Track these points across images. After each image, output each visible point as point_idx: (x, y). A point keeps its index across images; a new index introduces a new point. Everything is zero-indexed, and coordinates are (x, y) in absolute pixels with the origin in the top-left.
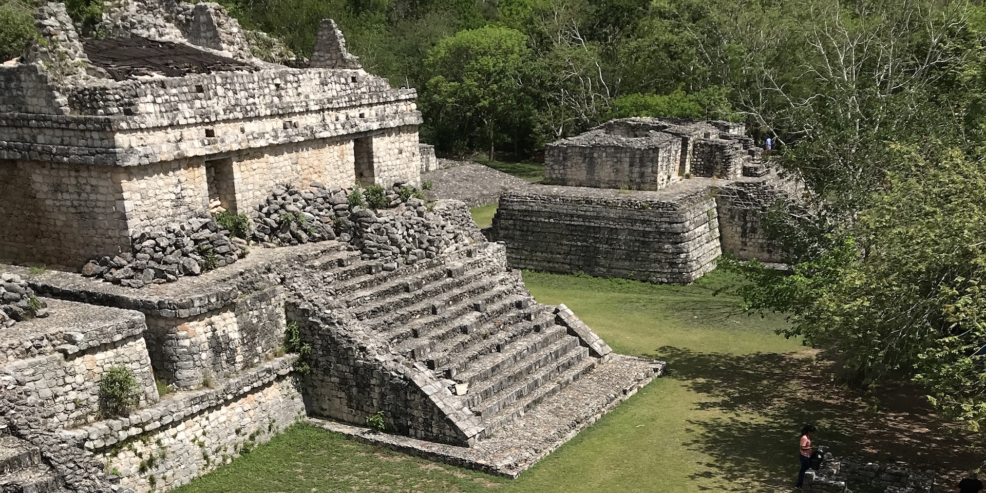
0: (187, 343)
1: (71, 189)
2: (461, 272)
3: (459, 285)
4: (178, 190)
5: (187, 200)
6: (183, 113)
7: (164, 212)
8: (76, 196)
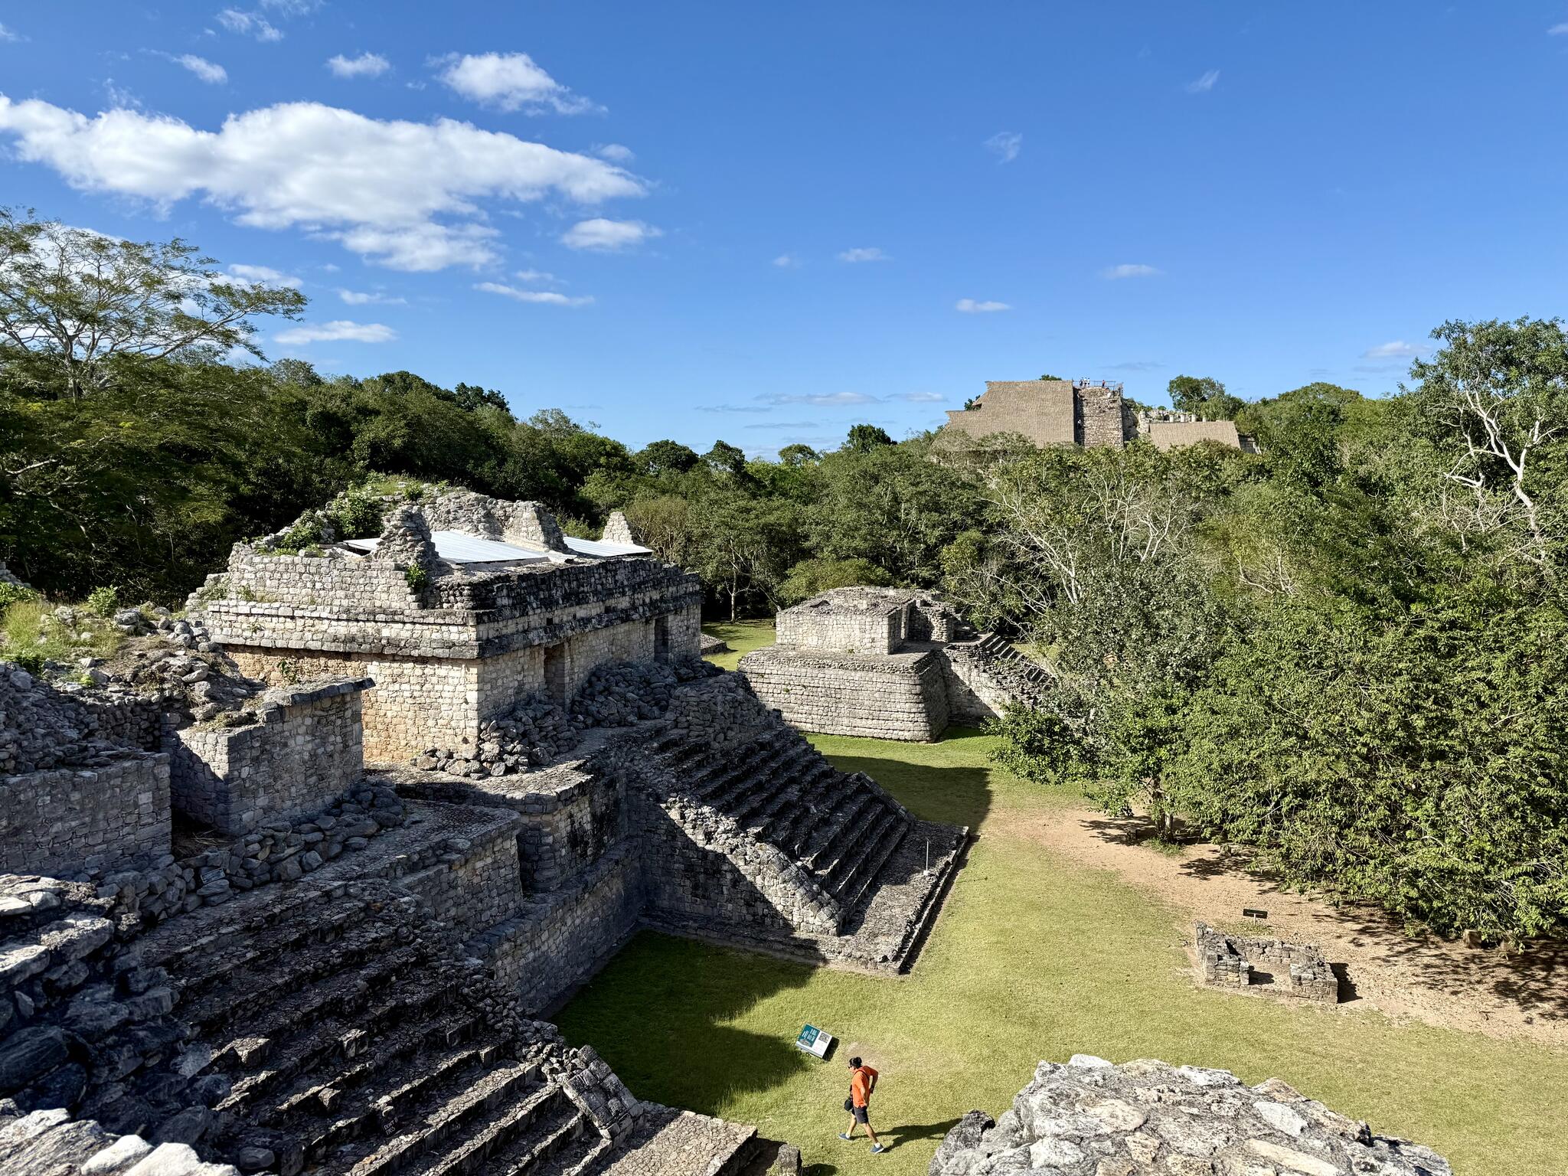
0: (550, 840)
1: (413, 680)
2: (770, 744)
3: (772, 758)
4: (520, 678)
5: (527, 687)
6: (530, 604)
7: (508, 700)
8: (418, 687)
